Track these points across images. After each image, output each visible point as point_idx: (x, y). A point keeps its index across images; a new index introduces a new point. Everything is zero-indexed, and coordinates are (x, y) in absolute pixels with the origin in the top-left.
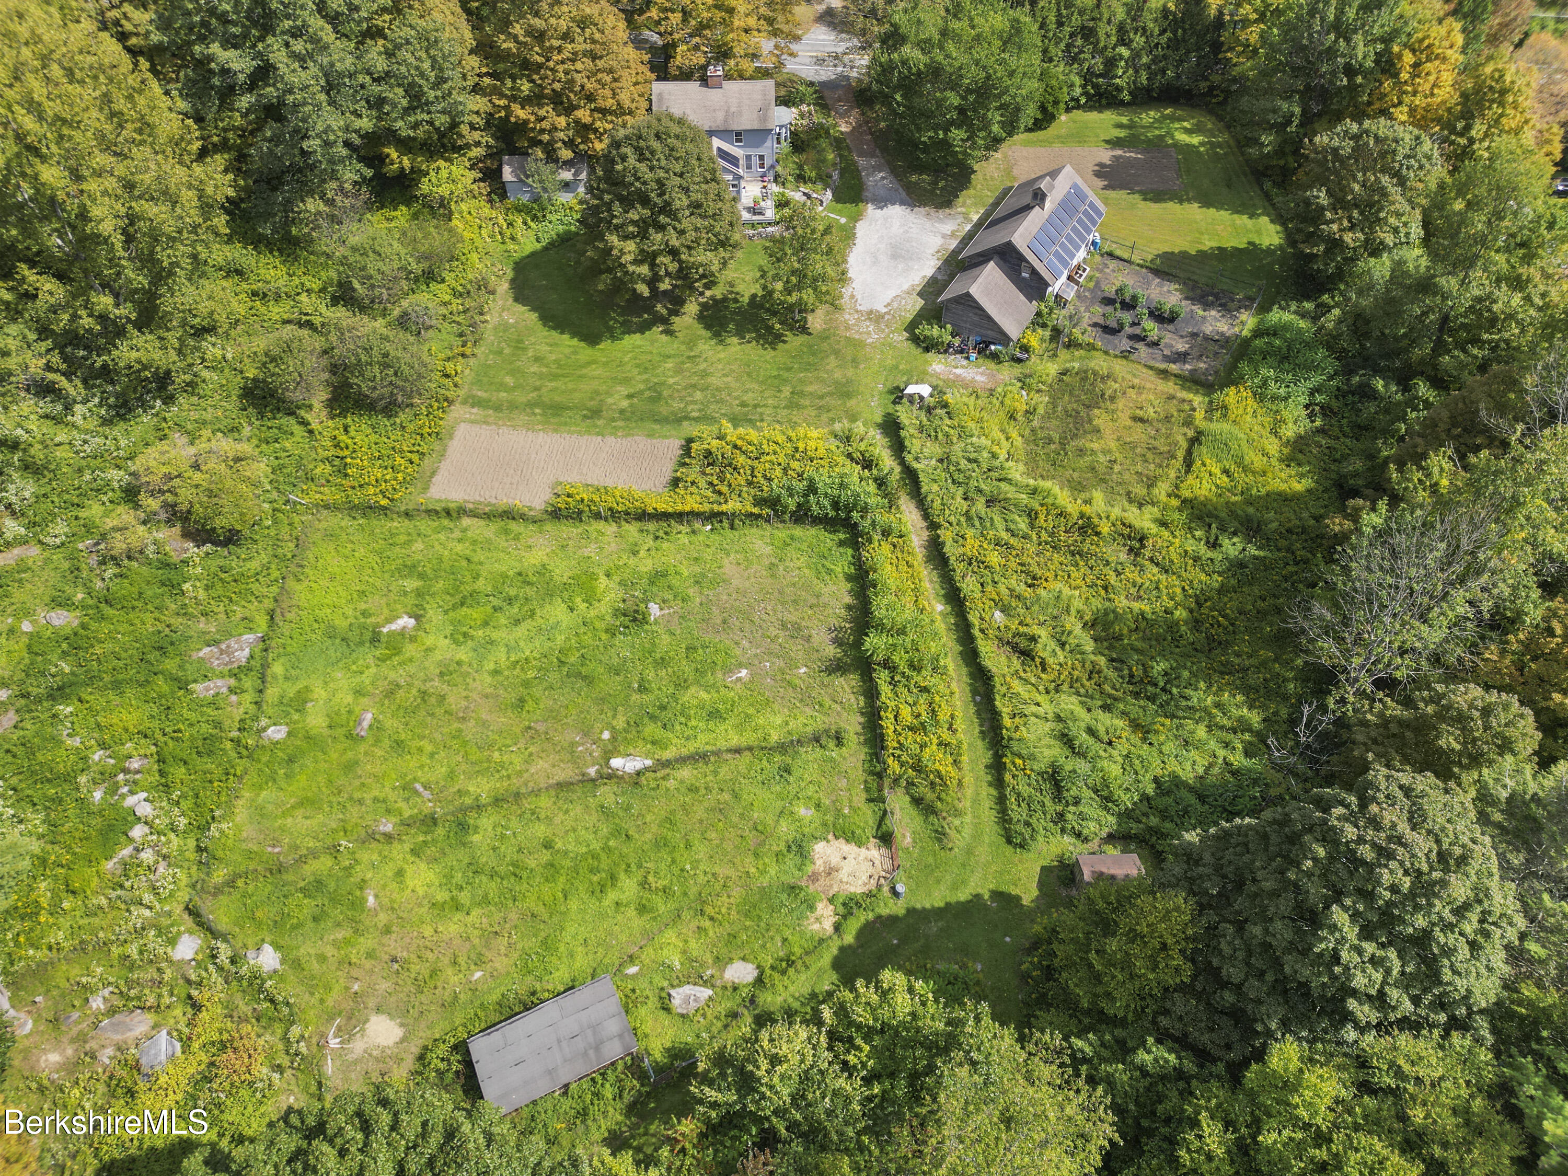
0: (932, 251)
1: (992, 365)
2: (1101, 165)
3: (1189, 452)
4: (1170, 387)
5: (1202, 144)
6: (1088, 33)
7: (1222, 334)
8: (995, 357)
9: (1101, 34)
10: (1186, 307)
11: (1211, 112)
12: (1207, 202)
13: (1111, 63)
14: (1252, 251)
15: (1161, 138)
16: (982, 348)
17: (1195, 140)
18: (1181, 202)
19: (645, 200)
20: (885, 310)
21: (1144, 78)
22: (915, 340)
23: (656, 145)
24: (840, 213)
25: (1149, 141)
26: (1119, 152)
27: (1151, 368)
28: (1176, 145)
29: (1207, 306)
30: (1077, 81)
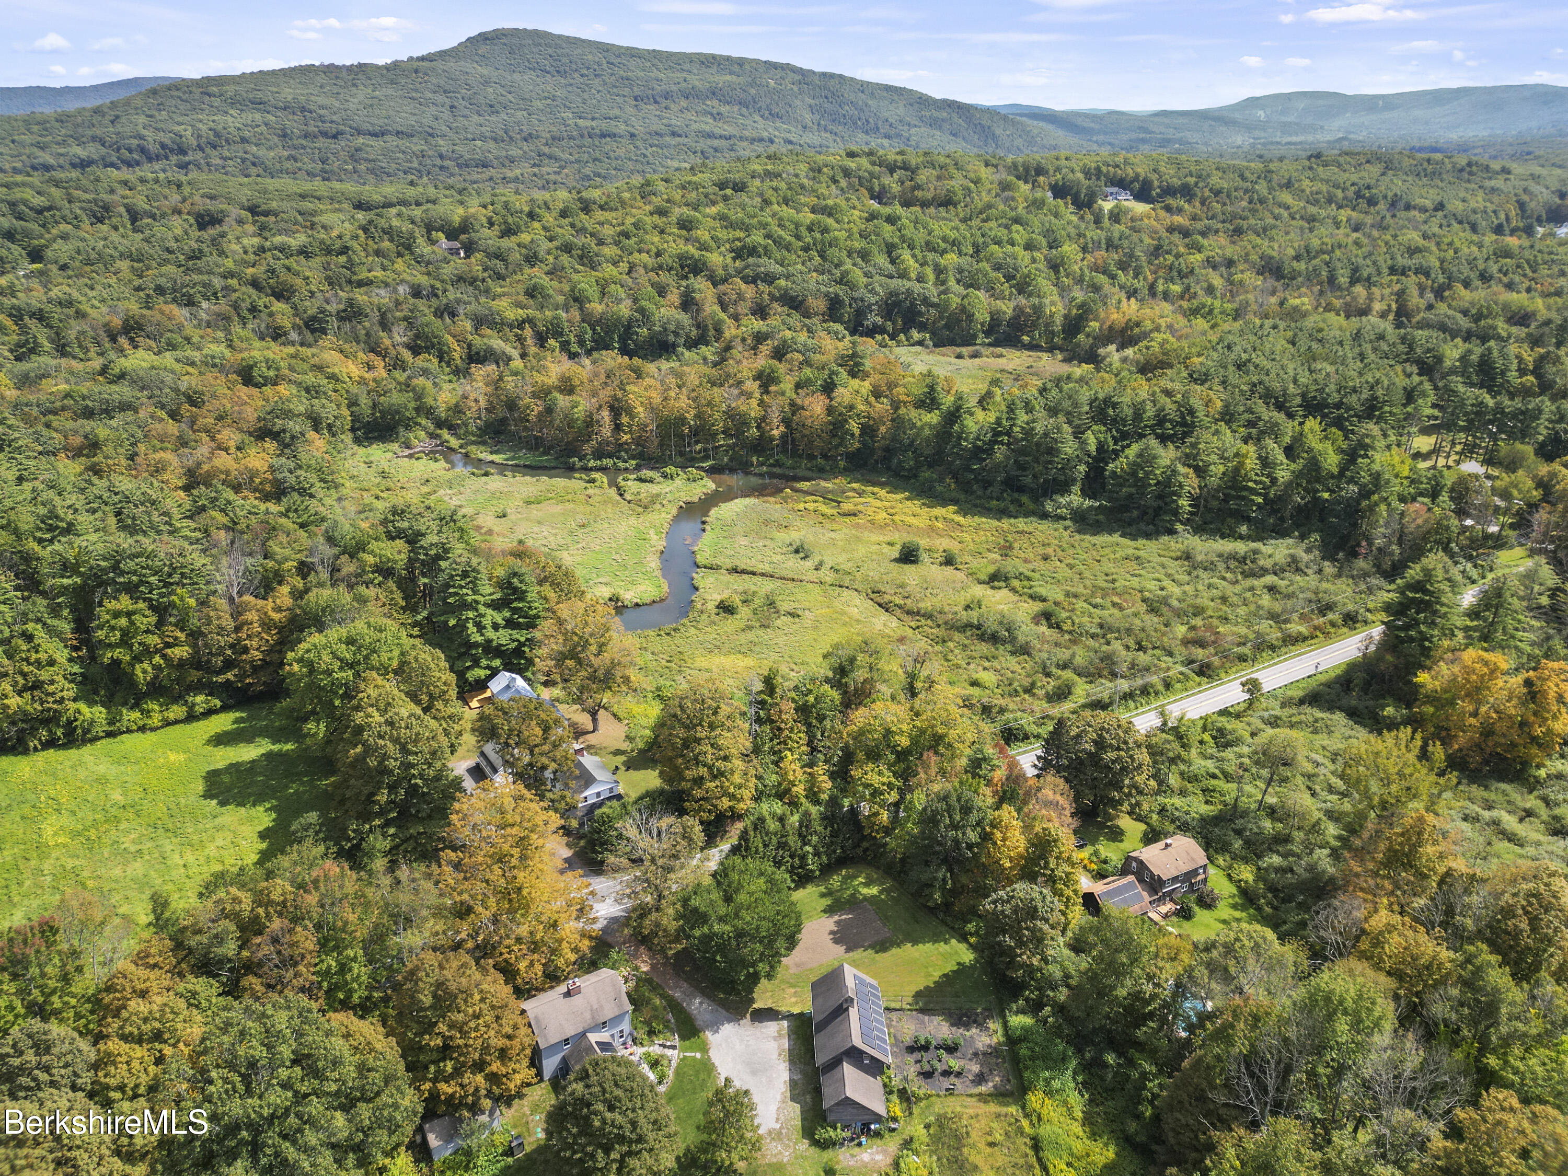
0: (775, 1056)
1: (878, 1141)
2: (832, 933)
3: (1039, 1160)
4: (993, 1108)
5: (881, 892)
6: (782, 845)
7: (990, 1046)
8: (878, 1134)
9: (792, 844)
10: (959, 1034)
11: (869, 864)
12: (915, 942)
13: (803, 857)
14: (962, 970)
15: (853, 895)
16: (865, 1129)
17: (874, 891)
18: (899, 946)
19: (621, 1139)
20: (778, 1126)
21: (824, 858)
22: (816, 1143)
23: (619, 1092)
24: (691, 1049)
25: (848, 901)
26: (836, 918)
27: (971, 1096)
28: (866, 899)
29: (967, 1026)
30: (787, 876)
